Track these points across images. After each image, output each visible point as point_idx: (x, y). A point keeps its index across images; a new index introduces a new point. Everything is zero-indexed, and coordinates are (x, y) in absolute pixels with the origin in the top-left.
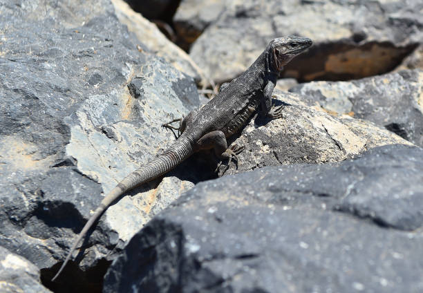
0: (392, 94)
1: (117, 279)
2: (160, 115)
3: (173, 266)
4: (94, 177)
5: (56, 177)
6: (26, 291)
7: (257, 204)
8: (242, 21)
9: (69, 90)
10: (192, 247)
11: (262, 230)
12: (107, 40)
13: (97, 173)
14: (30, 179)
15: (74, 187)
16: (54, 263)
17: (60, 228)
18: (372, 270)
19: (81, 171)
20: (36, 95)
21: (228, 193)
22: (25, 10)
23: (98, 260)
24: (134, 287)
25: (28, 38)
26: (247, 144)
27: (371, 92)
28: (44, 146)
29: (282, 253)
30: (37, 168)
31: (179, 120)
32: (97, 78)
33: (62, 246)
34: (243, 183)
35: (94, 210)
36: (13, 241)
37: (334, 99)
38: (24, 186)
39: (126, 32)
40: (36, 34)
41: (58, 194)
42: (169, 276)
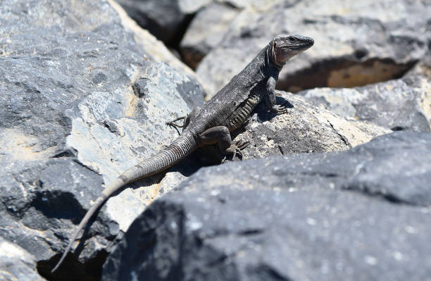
0: (395, 100)
1: (116, 267)
2: (163, 114)
3: (174, 247)
4: (95, 169)
5: (55, 168)
6: (21, 279)
7: (261, 187)
8: (247, 41)
9: (72, 87)
10: (193, 225)
11: (267, 208)
12: (112, 43)
13: (98, 165)
14: (29, 169)
15: (74, 177)
16: (52, 255)
17: (59, 218)
18: (386, 244)
19: (81, 162)
20: (38, 89)
21: (232, 177)
22: (32, 17)
23: (98, 251)
24: (133, 274)
25: (33, 40)
26: (251, 140)
27: (374, 98)
28: (45, 138)
29: (288, 229)
30: (37, 159)
31: (183, 118)
32: (100, 78)
33: (61, 237)
34: (248, 167)
35: (94, 201)
36: (10, 232)
37: (338, 105)
38: (22, 176)
39: (131, 39)
40: (41, 36)
41: (57, 184)
42: (169, 258)
